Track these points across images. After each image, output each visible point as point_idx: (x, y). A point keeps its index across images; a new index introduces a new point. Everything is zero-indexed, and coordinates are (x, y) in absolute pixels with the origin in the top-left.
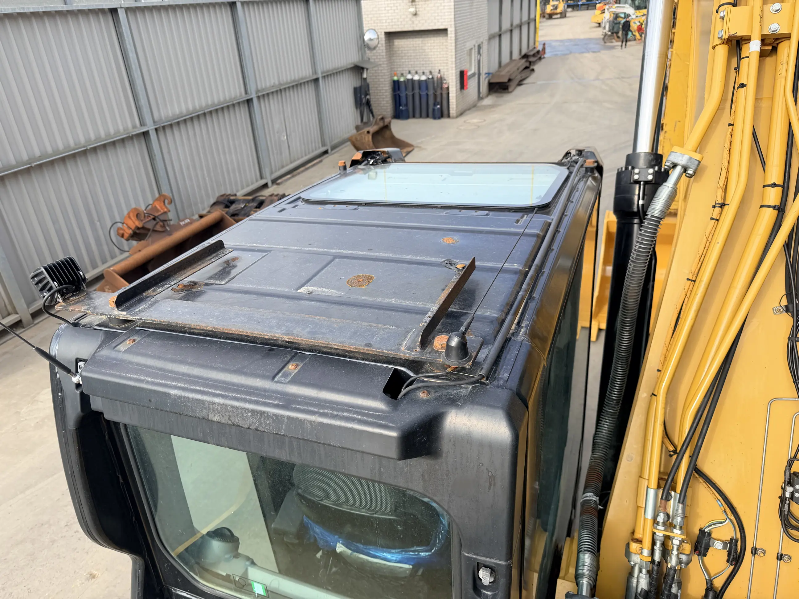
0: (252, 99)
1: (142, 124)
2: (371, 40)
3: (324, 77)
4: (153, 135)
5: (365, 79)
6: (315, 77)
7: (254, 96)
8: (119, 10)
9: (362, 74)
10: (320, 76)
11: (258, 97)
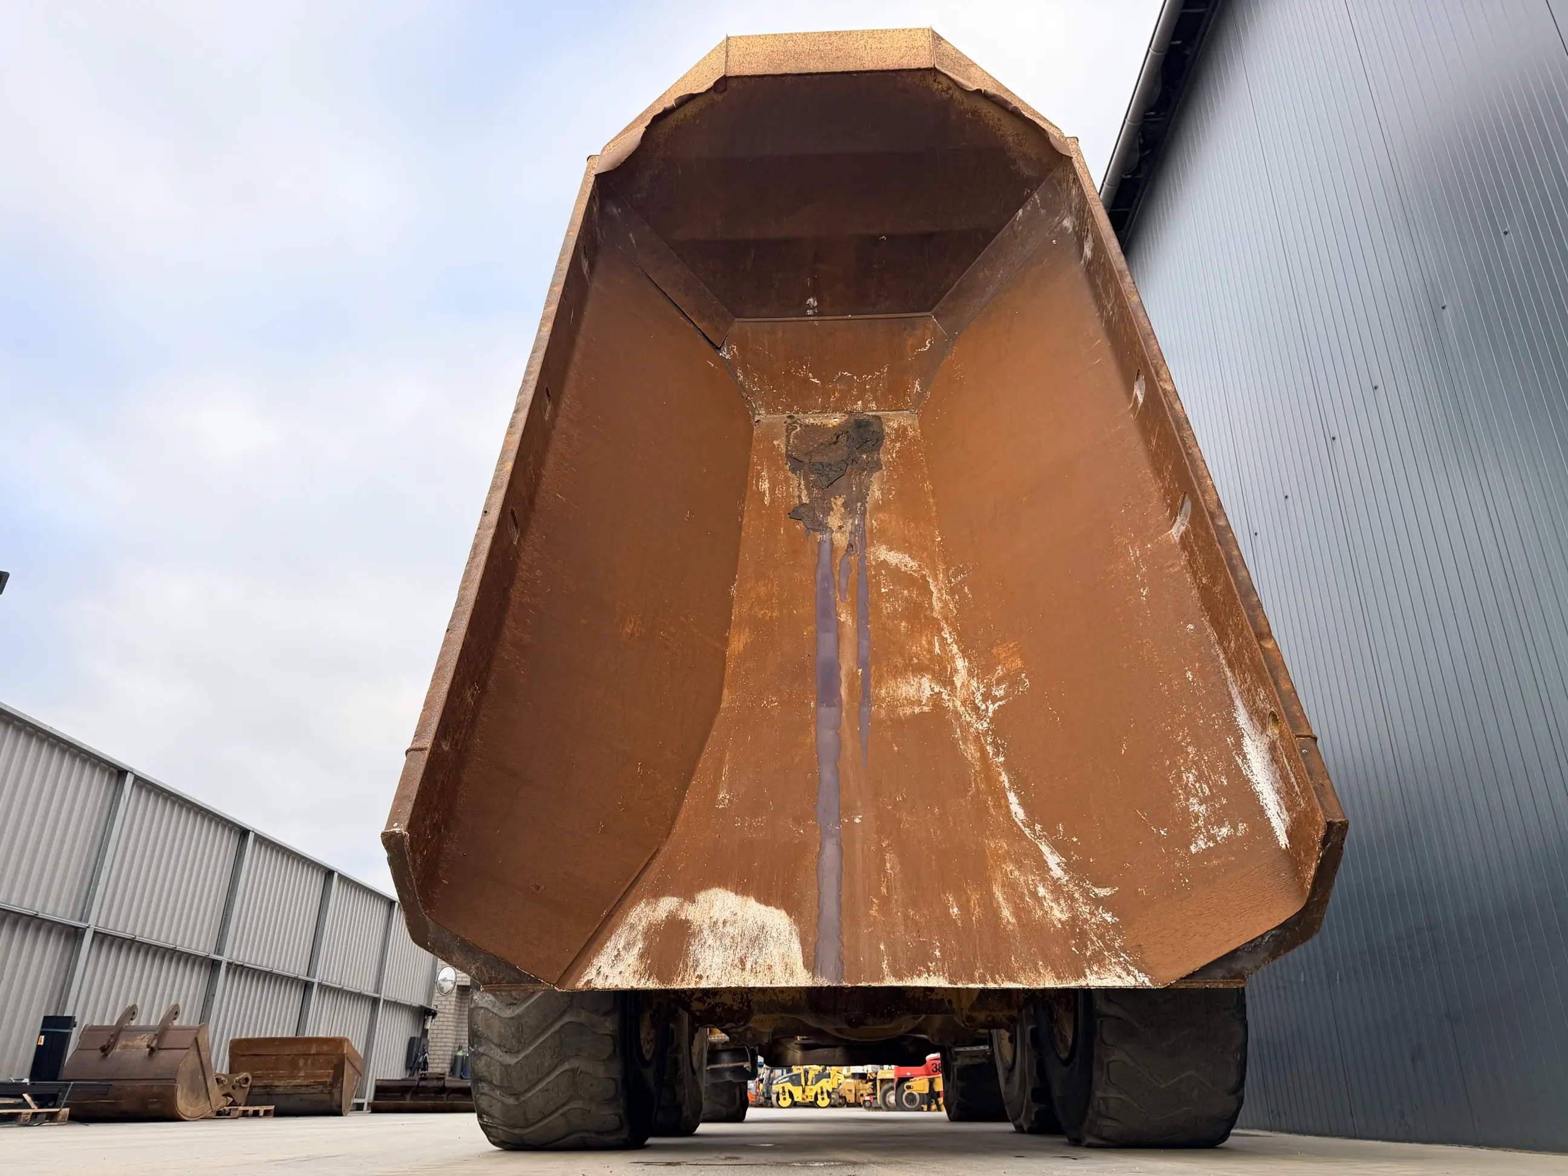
0: (313, 984)
1: (219, 950)
2: (444, 980)
3: (385, 1001)
4: (224, 967)
5: (425, 1032)
6: (377, 996)
7: (316, 980)
8: (251, 833)
9: (425, 1022)
10: (382, 996)
11: (319, 984)
